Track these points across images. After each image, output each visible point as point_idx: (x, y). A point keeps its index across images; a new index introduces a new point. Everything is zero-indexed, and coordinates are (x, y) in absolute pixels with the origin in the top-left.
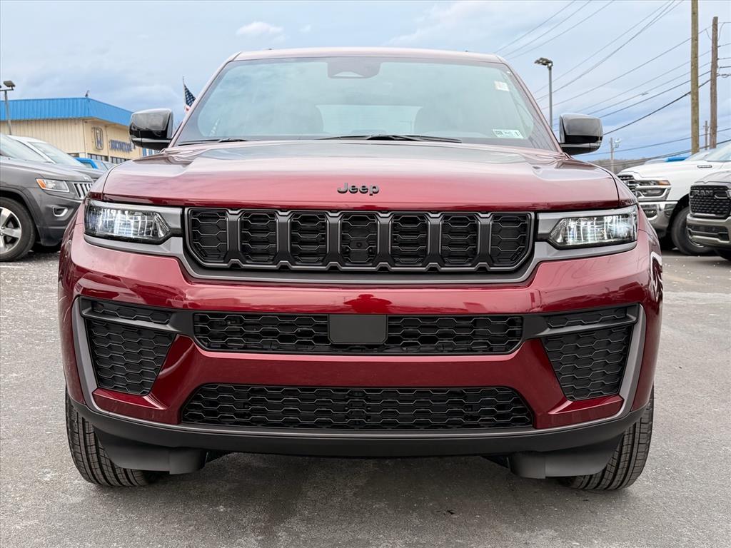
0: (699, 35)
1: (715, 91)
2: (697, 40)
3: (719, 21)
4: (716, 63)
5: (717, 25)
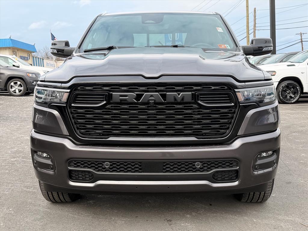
0: (249, 15)
2: (248, 16)
3: (256, 9)
5: (255, 11)
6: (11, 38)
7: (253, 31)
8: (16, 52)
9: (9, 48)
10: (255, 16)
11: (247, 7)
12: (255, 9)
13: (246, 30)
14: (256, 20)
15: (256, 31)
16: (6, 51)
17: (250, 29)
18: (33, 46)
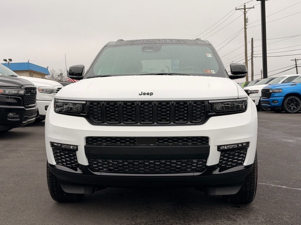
0: (247, 44)
1: (253, 62)
2: (246, 45)
4: (253, 53)
6: (29, 62)
7: (250, 57)
8: (32, 75)
9: (27, 71)
10: (252, 45)
11: (246, 37)
12: (252, 39)
13: (245, 56)
14: (254, 48)
15: (254, 58)
16: (24, 73)
17: (248, 56)
18: (47, 69)
